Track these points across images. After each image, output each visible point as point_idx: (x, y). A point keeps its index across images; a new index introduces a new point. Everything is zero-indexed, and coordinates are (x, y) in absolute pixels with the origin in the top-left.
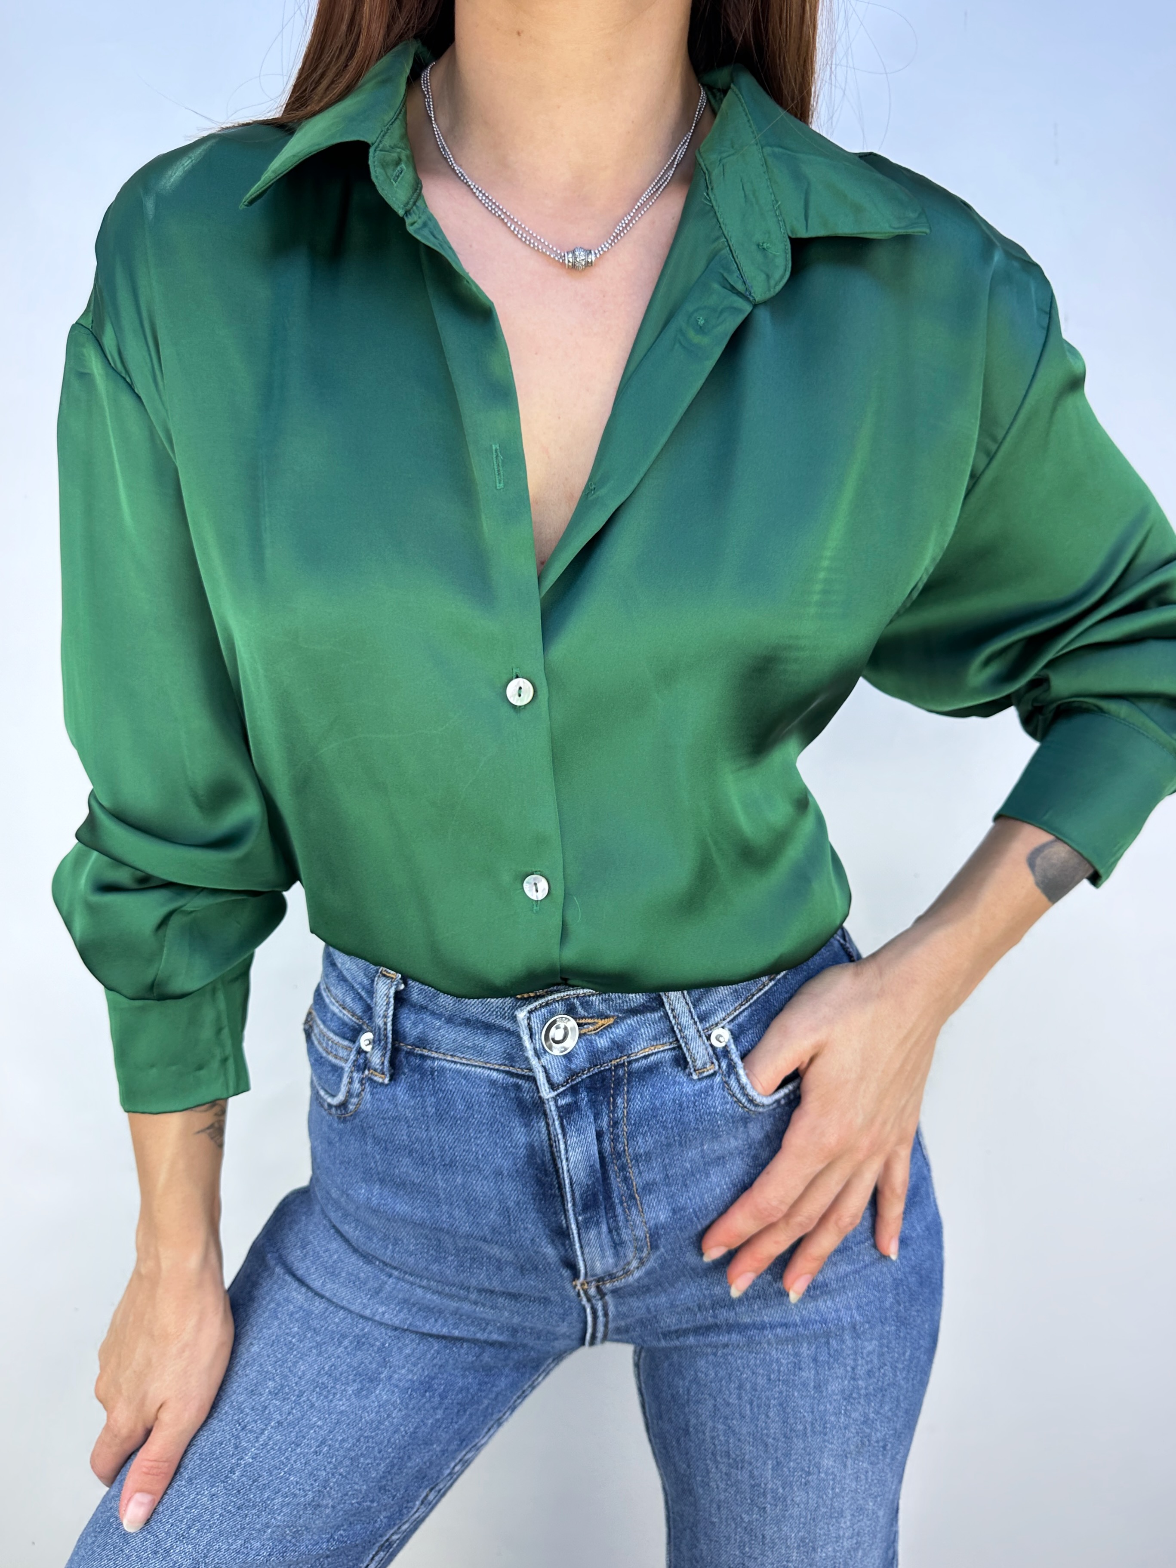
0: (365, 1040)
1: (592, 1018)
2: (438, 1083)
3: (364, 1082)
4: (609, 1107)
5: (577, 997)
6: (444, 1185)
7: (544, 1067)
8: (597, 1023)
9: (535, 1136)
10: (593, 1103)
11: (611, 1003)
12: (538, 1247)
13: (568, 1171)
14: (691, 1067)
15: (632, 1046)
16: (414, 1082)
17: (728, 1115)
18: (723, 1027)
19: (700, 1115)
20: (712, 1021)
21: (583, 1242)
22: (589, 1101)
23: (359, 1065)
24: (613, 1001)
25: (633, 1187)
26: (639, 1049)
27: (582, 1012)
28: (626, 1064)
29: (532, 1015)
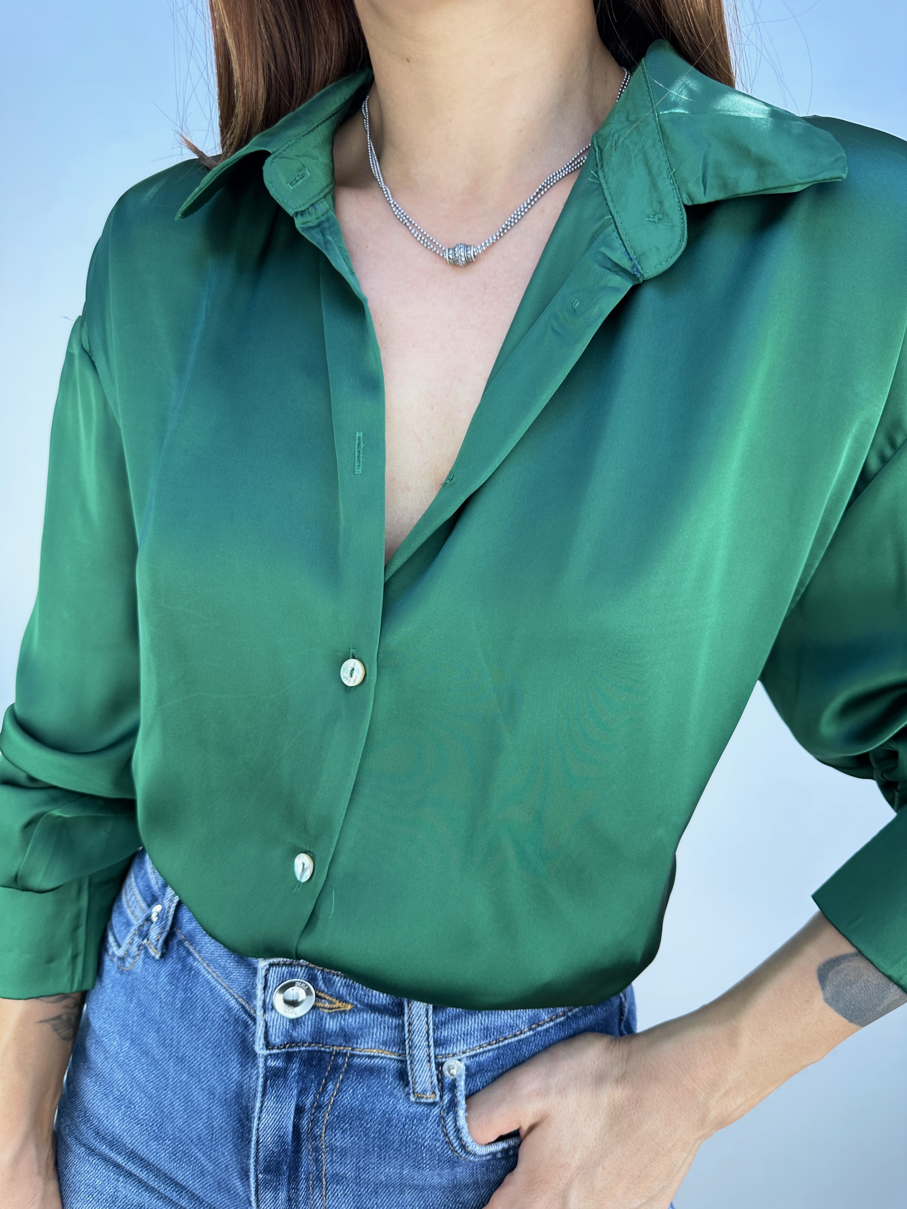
0: (156, 912)
1: (331, 996)
2: (191, 982)
3: (141, 948)
4: (318, 1088)
7: (266, 1023)
8: (334, 1003)
9: (246, 1079)
11: (353, 990)
13: (258, 1129)
14: (411, 1087)
15: (359, 1042)
16: (177, 969)
18: (460, 1060)
19: (406, 1140)
20: (449, 1050)
21: (260, 1198)
22: (299, 1074)
23: (143, 930)
25: (322, 1171)
26: (366, 1046)
27: (323, 987)
28: (349, 1054)
29: (271, 968)
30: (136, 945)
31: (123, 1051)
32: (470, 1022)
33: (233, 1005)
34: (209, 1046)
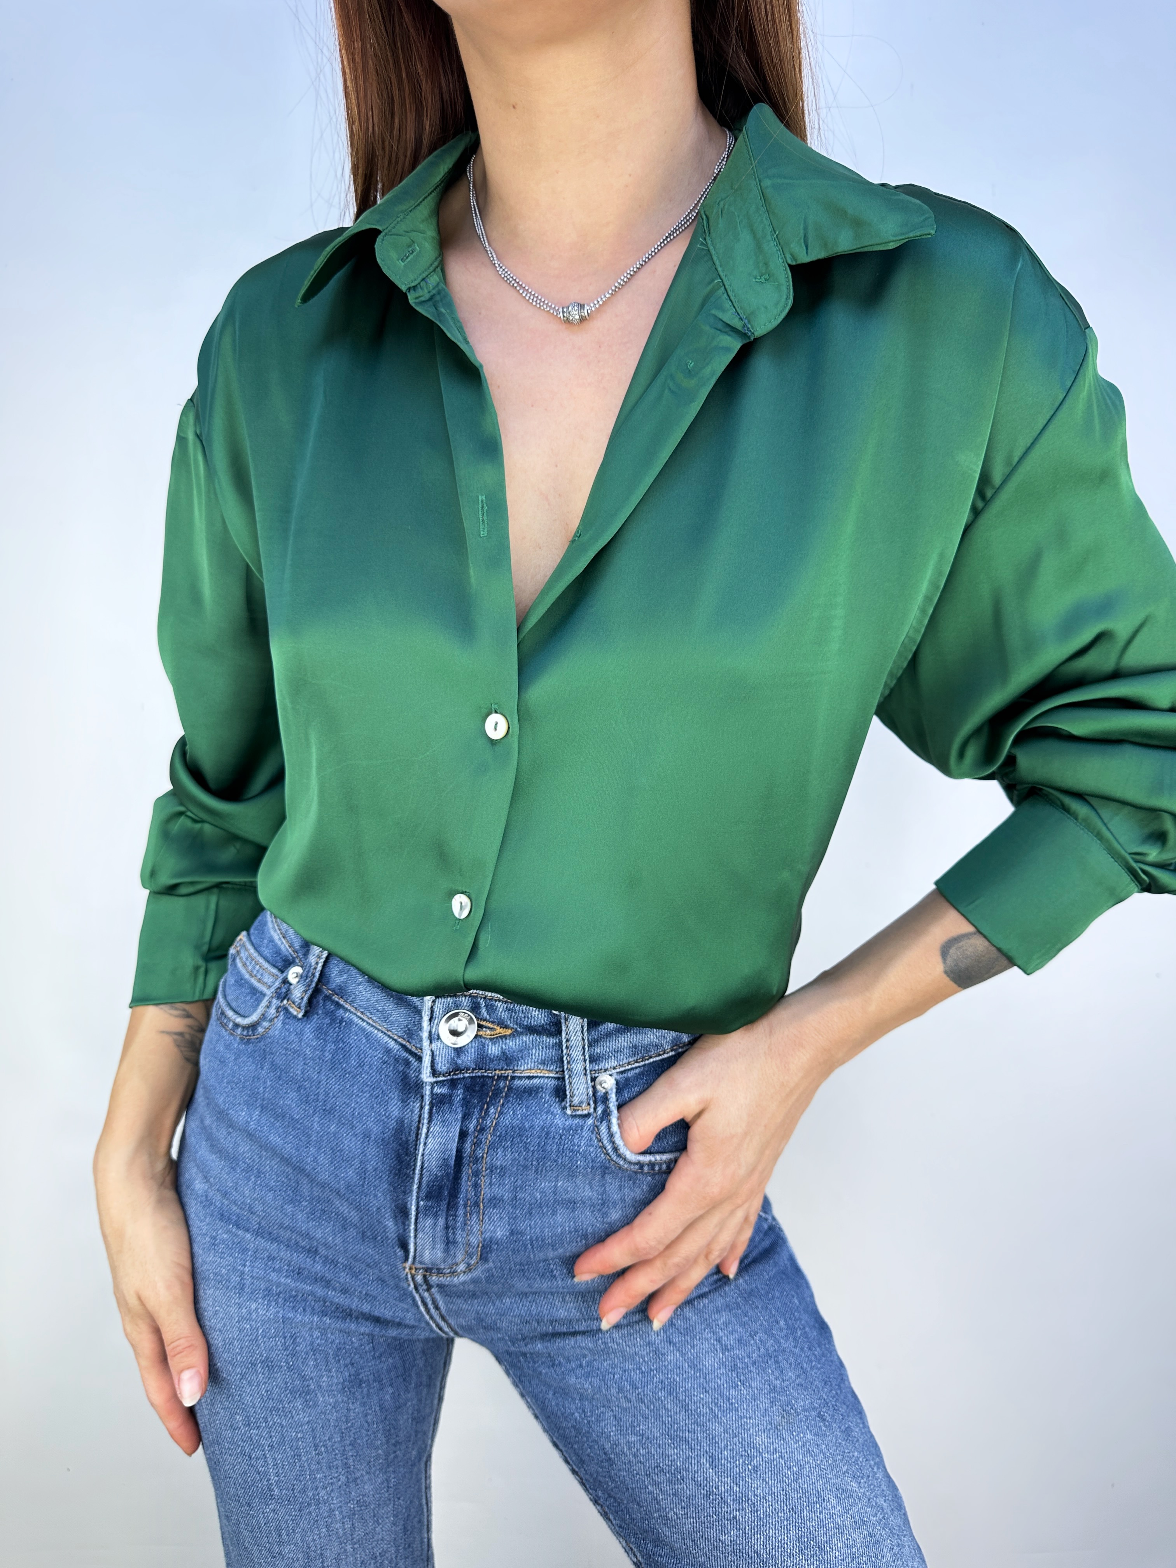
0: (294, 973)
1: (493, 1022)
2: (342, 1034)
3: (280, 1010)
4: (481, 1112)
5: (485, 998)
6: (318, 1129)
7: (432, 1052)
8: (495, 1030)
9: (408, 1114)
10: (466, 1103)
11: (513, 1014)
12: (382, 1217)
13: (423, 1155)
14: (568, 1101)
15: (520, 1063)
16: (324, 1025)
17: (590, 1157)
18: (611, 1075)
19: (563, 1149)
20: (602, 1066)
21: (419, 1226)
22: (463, 1099)
23: (281, 993)
24: (516, 1012)
25: (481, 1195)
26: (526, 1068)
27: (485, 1014)
28: (509, 1078)
29: (437, 1000)
30: (274, 1007)
31: (253, 1119)
32: (620, 1040)
33: (392, 1046)
34: (367, 1089)
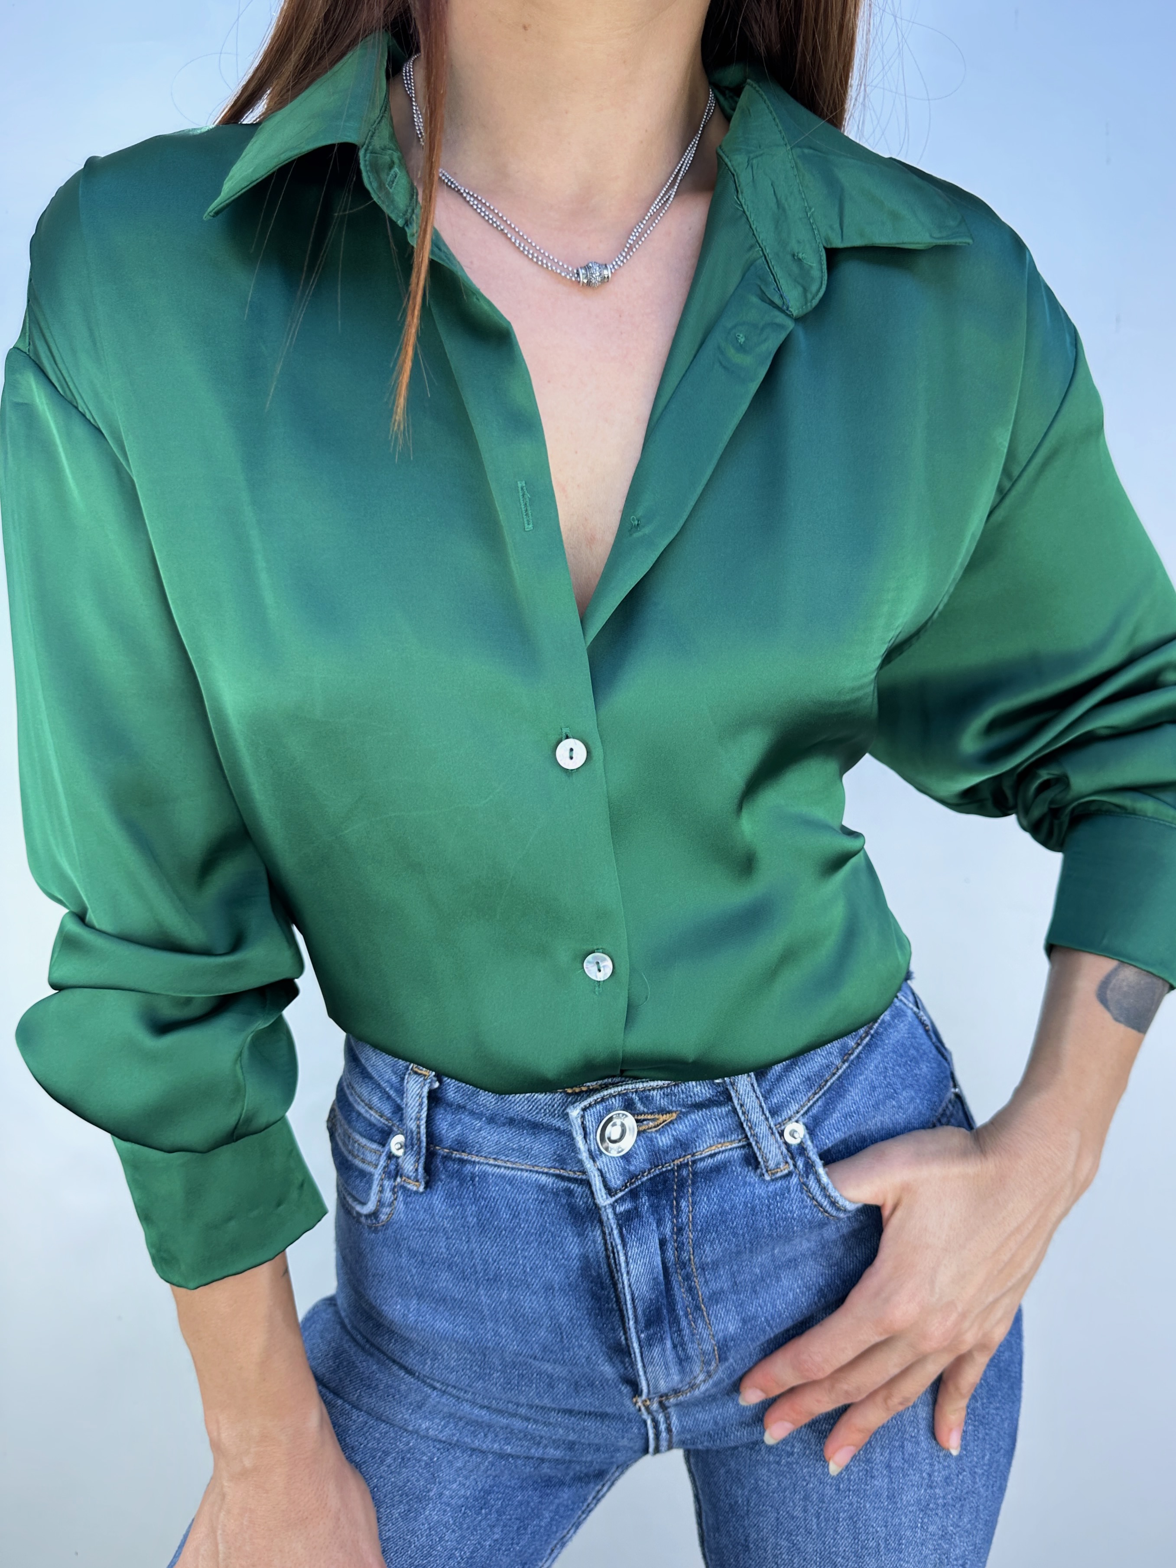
0: (396, 1143)
1: (652, 1113)
2: (479, 1190)
3: (396, 1190)
4: (672, 1211)
5: (636, 1092)
6: (488, 1301)
7: (600, 1171)
8: (658, 1119)
9: (590, 1246)
10: (655, 1209)
11: (673, 1098)
12: (594, 1365)
14: (763, 1167)
15: (697, 1144)
16: (453, 1189)
17: (806, 1220)
18: (797, 1121)
19: (774, 1220)
20: (785, 1115)
21: (646, 1361)
22: (651, 1206)
23: (390, 1171)
24: (675, 1096)
25: (699, 1297)
26: (705, 1147)
27: (642, 1108)
28: (690, 1163)
29: (586, 1113)
30: (388, 1190)
32: (792, 1079)
33: (544, 1182)
34: (532, 1238)
